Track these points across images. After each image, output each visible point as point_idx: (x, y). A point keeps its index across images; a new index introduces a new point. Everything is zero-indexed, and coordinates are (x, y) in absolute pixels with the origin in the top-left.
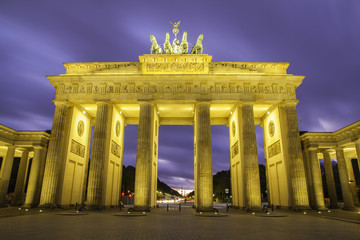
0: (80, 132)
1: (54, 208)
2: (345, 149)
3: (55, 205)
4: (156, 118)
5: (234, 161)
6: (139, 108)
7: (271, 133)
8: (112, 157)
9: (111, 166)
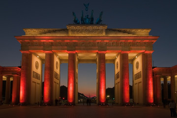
0: (37, 67)
2: (175, 76)
3: (28, 103)
4: (77, 60)
5: (117, 82)
6: (68, 55)
7: (137, 67)
8: (55, 80)
9: (54, 84)
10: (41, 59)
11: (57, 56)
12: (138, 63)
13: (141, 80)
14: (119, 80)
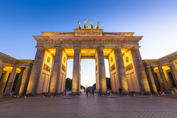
0: (48, 61)
1: (33, 95)
2: (163, 67)
3: (34, 94)
4: (80, 56)
5: (112, 73)
6: (73, 52)
7: (127, 61)
8: (62, 71)
9: (61, 75)
10: (52, 55)
11: (65, 52)
12: (127, 58)
13: (133, 70)
14: (115, 70)
